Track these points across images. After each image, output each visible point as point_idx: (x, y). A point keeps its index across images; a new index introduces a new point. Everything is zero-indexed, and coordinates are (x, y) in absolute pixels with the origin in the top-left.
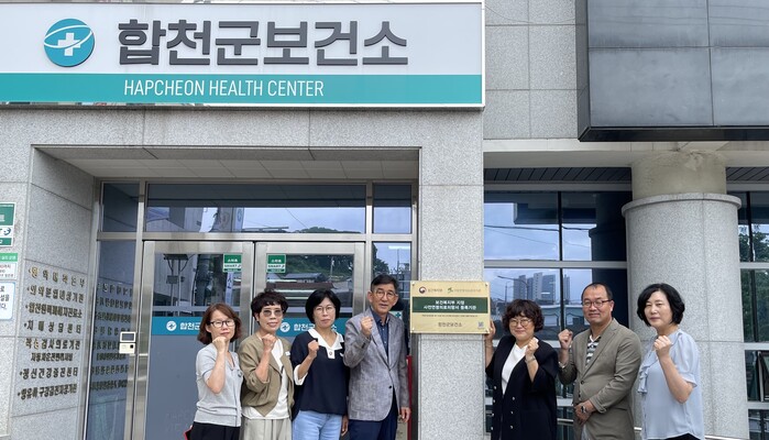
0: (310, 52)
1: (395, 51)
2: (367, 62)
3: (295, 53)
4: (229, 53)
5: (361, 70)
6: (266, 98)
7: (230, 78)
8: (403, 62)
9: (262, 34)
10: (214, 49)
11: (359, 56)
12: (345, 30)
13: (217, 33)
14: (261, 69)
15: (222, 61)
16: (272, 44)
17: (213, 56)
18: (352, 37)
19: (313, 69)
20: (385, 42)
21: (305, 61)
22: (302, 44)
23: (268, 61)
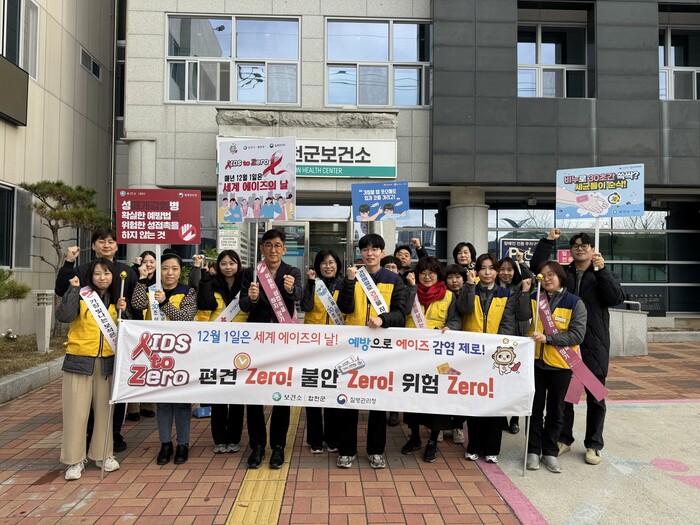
0: (337, 158)
1: (366, 158)
2: (357, 161)
3: (332, 158)
4: (309, 157)
5: (355, 164)
6: (322, 174)
7: (310, 166)
8: (369, 162)
9: (320, 151)
10: (304, 156)
11: (354, 160)
12: (349, 150)
13: (304, 150)
14: (320, 164)
15: (307, 160)
16: (324, 154)
17: (303, 158)
18: (351, 152)
19: (338, 164)
20: (363, 155)
21: (335, 161)
22: (334, 155)
23: (323, 161)
